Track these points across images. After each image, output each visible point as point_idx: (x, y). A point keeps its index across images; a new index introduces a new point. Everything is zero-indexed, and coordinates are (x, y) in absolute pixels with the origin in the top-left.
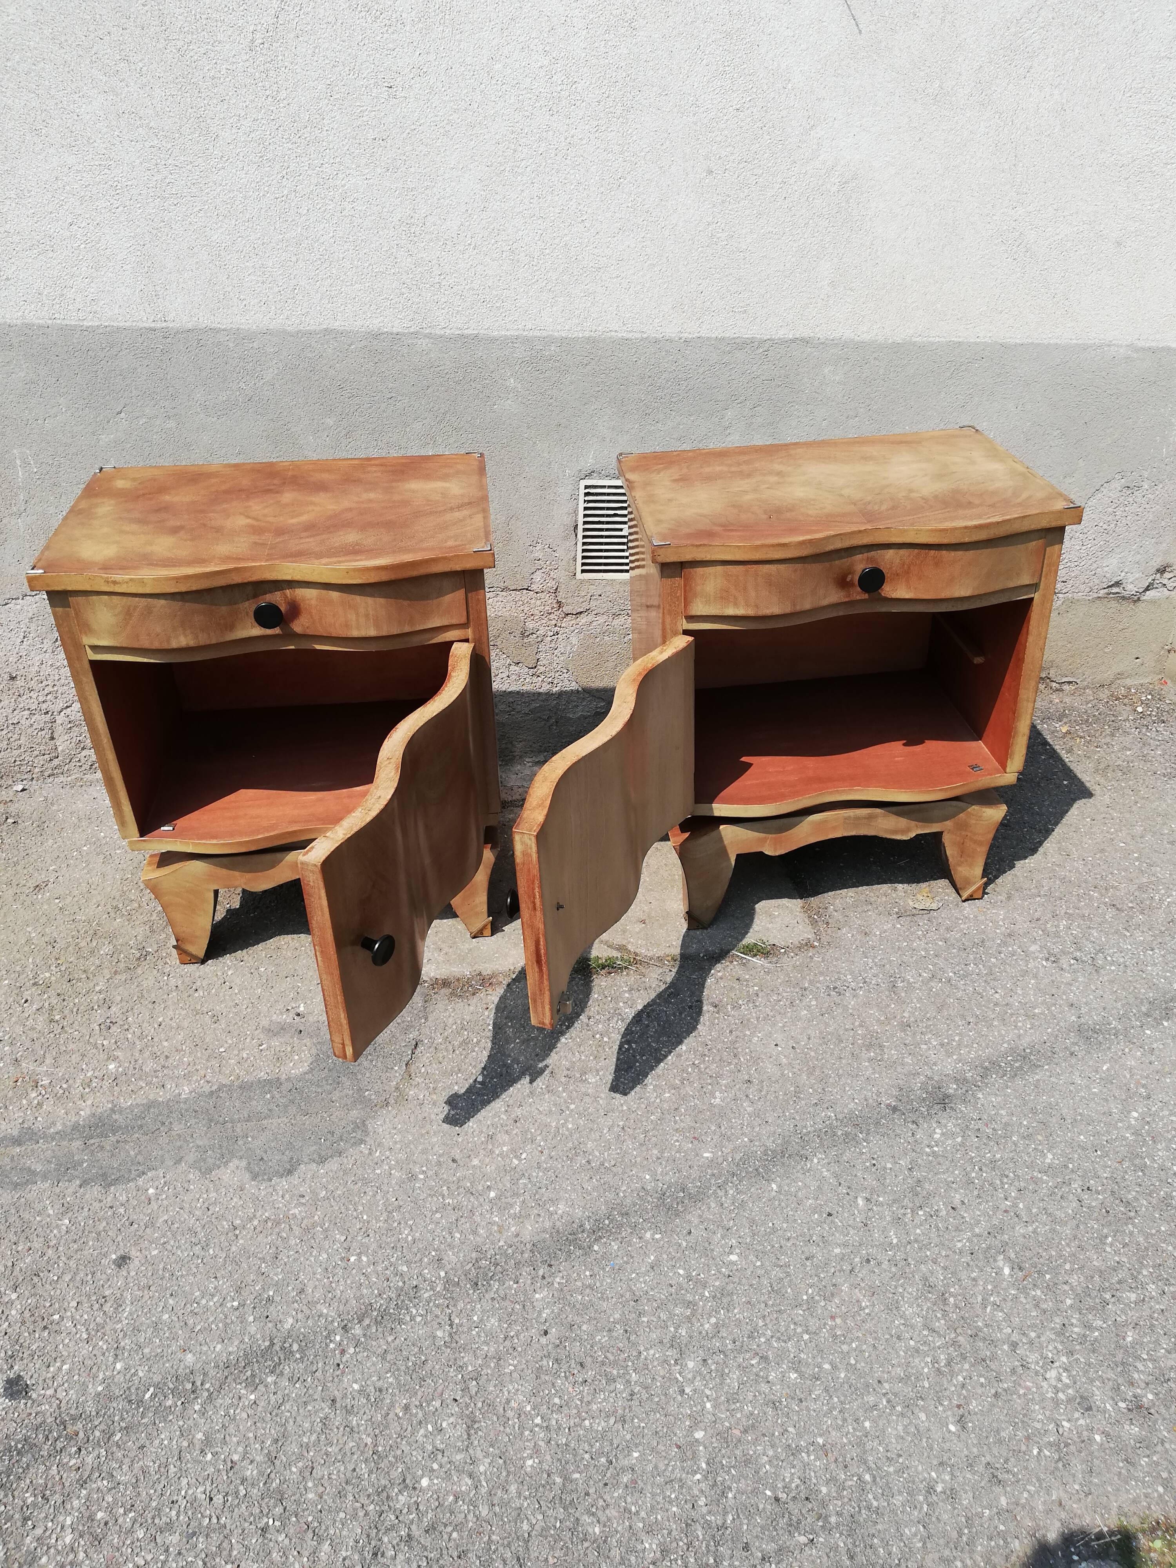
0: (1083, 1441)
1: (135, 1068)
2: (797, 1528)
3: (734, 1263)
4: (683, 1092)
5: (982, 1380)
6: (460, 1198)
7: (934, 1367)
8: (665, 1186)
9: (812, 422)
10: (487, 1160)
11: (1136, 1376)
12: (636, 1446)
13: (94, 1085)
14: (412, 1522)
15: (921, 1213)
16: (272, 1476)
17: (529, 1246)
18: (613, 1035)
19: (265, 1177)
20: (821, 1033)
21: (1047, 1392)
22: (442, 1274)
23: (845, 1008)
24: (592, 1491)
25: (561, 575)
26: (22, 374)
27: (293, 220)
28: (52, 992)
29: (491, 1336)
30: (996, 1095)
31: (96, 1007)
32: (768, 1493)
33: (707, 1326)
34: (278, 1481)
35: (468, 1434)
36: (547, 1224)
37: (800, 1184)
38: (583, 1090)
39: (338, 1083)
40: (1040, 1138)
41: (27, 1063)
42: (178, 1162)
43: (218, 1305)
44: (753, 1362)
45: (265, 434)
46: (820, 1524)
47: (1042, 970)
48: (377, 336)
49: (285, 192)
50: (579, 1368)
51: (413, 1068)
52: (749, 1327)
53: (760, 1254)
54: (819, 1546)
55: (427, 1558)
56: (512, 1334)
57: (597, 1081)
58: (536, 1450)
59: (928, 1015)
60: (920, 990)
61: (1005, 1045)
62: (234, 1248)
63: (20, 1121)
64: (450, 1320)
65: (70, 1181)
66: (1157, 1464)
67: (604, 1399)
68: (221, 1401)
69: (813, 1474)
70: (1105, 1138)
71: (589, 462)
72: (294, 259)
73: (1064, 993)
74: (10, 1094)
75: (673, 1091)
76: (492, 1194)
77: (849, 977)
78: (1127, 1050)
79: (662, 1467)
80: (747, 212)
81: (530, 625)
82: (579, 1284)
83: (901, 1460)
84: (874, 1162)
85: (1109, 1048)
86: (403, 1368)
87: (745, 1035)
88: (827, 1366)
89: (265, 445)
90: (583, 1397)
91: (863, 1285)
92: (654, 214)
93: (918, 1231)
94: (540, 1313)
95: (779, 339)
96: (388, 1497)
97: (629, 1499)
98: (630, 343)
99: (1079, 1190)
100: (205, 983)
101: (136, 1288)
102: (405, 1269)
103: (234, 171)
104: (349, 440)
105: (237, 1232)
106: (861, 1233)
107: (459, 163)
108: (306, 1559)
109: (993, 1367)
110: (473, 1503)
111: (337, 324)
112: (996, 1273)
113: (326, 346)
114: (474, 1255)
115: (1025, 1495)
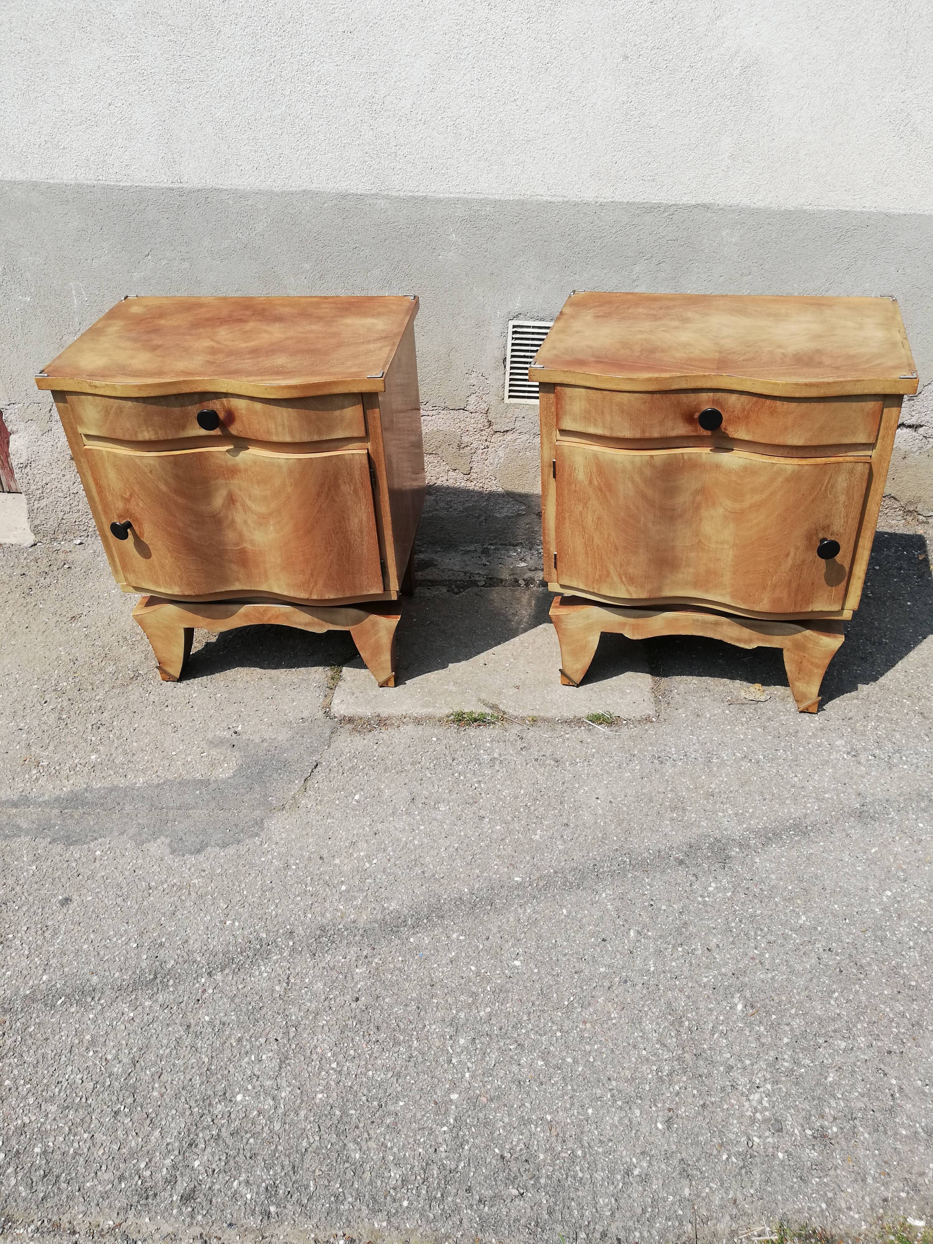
0: (767, 1156)
1: (109, 760)
2: (513, 1183)
3: (516, 967)
4: (511, 827)
5: (695, 1092)
6: (318, 887)
7: (657, 1074)
8: (478, 899)
9: (710, 278)
10: (346, 861)
11: (827, 1110)
12: (404, 1097)
13: (78, 769)
14: (223, 1125)
15: (680, 949)
16: (132, 1074)
17: (361, 932)
18: (468, 775)
19: (181, 853)
20: (637, 792)
21: (747, 1110)
22: (291, 943)
23: (663, 775)
24: (361, 1125)
25: (492, 400)
26: (76, 223)
27: (279, 100)
28: (65, 697)
29: (315, 995)
30: (771, 861)
31: (93, 712)
32: (497, 1151)
33: (482, 1013)
34: (134, 1079)
35: (280, 1068)
36: (379, 917)
37: (586, 912)
38: (434, 815)
39: (251, 788)
40: (799, 901)
41: (36, 748)
42: (122, 834)
43: (124, 943)
44: (511, 1047)
45: (257, 275)
46: (532, 1182)
47: (841, 762)
48: (345, 196)
49: (273, 77)
50: (376, 1030)
51: (309, 783)
52: (515, 1020)
53: (539, 964)
54: (527, 1199)
55: (227, 1154)
56: (331, 996)
57: (446, 810)
58: (327, 1087)
59: (732, 788)
60: (731, 767)
61: (791, 821)
62: (145, 903)
63: (21, 790)
64: (288, 979)
65: (44, 838)
66: (826, 1185)
67: (388, 1058)
68: (108, 1014)
69: (536, 1143)
70: (856, 910)
71: (516, 306)
72: (279, 132)
73: (855, 784)
74: (19, 770)
75: (504, 825)
76: (343, 888)
77: (673, 749)
78: (897, 838)
79: (419, 1115)
80: (658, 93)
81: (465, 439)
82: (392, 966)
83: (610, 1144)
84: (652, 903)
85: (882, 835)
86: (245, 1010)
87: (574, 787)
88: (569, 1060)
89: (258, 284)
90: (372, 1053)
91: (616, 1000)
92: (576, 95)
93: (674, 964)
94: (357, 983)
95: (683, 205)
96: (210, 1104)
97: (387, 1137)
98: (553, 205)
99: (821, 950)
100: (175, 701)
101: (70, 922)
102: (264, 935)
103: (233, 60)
104: (322, 282)
105: (151, 891)
106: (625, 959)
107: (412, 51)
108: (140, 1139)
109: (707, 1083)
110: (270, 1120)
111: (313, 186)
112: (731, 1008)
113: (304, 204)
114: (318, 932)
115: (707, 1190)
